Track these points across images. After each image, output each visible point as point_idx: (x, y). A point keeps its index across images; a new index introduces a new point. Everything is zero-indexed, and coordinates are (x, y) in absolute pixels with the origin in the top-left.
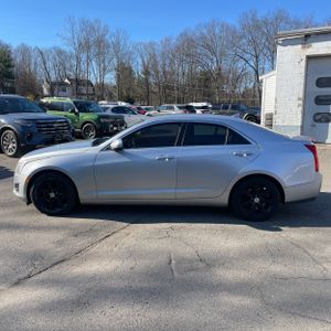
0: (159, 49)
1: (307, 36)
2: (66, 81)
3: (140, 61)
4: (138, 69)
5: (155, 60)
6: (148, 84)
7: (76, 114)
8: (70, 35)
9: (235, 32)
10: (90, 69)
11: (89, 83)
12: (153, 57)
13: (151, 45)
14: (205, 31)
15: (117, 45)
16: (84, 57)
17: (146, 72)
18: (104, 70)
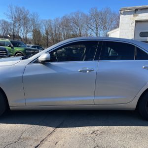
0: (53, 23)
1: (136, 10)
2: (8, 36)
3: (44, 28)
4: (43, 32)
5: (51, 28)
6: (48, 39)
7: (12, 48)
8: (10, 14)
9: (87, 17)
10: (20, 31)
11: (20, 37)
12: (50, 26)
13: (49, 21)
14: (74, 16)
15: (33, 20)
16: (17, 25)
17: (47, 33)
18: (27, 31)
